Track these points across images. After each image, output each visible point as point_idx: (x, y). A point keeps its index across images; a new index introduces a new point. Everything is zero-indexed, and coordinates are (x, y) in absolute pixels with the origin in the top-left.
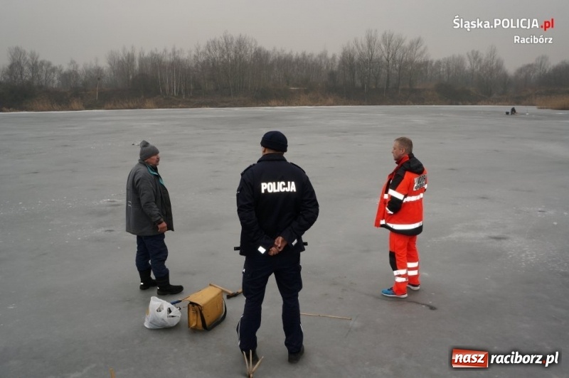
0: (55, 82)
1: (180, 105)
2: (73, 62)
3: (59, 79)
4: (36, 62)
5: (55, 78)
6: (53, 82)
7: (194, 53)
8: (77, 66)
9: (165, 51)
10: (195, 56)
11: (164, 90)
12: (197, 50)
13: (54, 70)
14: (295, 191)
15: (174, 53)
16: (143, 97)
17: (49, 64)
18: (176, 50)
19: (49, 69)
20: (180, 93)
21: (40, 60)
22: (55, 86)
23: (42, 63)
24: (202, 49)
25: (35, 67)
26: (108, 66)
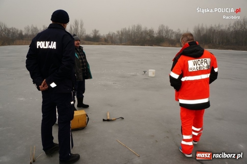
0: (174, 37)
1: (219, 48)
2: (179, 29)
3: (175, 36)
4: (168, 30)
5: (174, 36)
6: (173, 37)
7: (228, 26)
8: (180, 31)
9: (215, 25)
10: (228, 28)
11: (213, 42)
12: (230, 25)
13: (173, 33)
14: (55, 48)
15: (219, 26)
16: (204, 44)
17: (172, 30)
18: (220, 25)
19: (172, 32)
20: (219, 43)
21: (169, 29)
22: (173, 38)
23: (170, 30)
24: (232, 25)
25: (167, 32)
26: (194, 32)
